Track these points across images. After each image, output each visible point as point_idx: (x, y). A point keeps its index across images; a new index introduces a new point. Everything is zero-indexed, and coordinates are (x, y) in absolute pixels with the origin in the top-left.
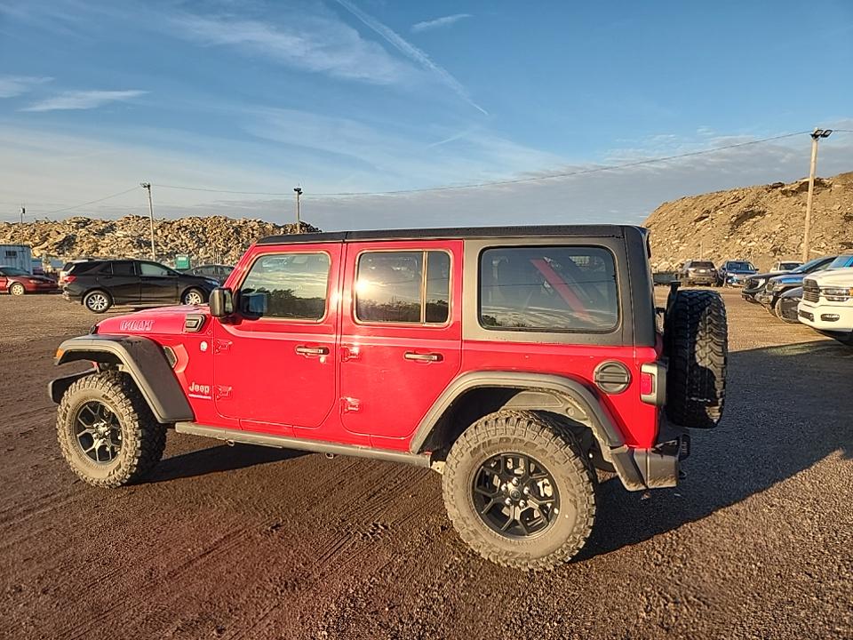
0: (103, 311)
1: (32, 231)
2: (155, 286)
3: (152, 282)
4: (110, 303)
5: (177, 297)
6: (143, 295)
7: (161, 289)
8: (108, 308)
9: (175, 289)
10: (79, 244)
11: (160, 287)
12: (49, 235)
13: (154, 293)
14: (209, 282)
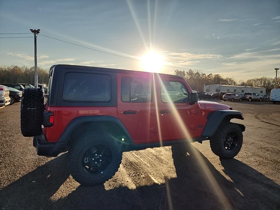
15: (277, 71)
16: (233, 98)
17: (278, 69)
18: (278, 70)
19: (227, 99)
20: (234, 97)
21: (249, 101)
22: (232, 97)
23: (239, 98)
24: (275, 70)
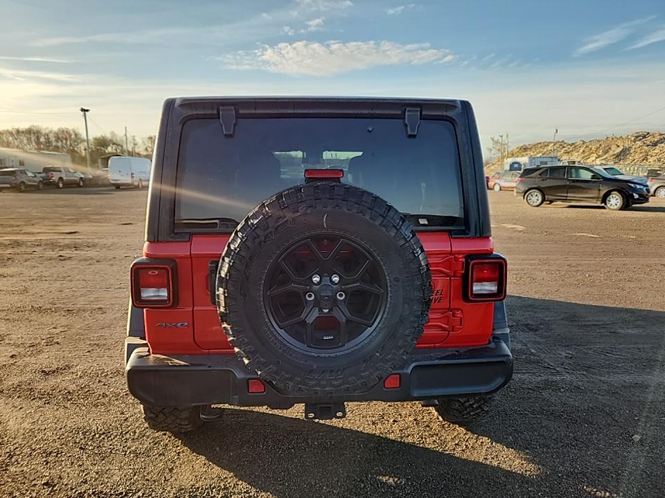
0: (538, 206)
1: (598, 146)
2: (580, 187)
3: (578, 184)
4: (543, 200)
5: (598, 198)
6: (569, 195)
7: (585, 191)
8: (542, 203)
9: (597, 191)
10: (633, 155)
11: (584, 188)
12: (610, 148)
13: (578, 193)
14: (633, 185)
15: (85, 115)
16: (23, 182)
17: (87, 111)
18: (86, 113)
19: (8, 186)
20: (23, 178)
21: (59, 188)
22: (21, 180)
23: (35, 182)
24: (82, 113)
